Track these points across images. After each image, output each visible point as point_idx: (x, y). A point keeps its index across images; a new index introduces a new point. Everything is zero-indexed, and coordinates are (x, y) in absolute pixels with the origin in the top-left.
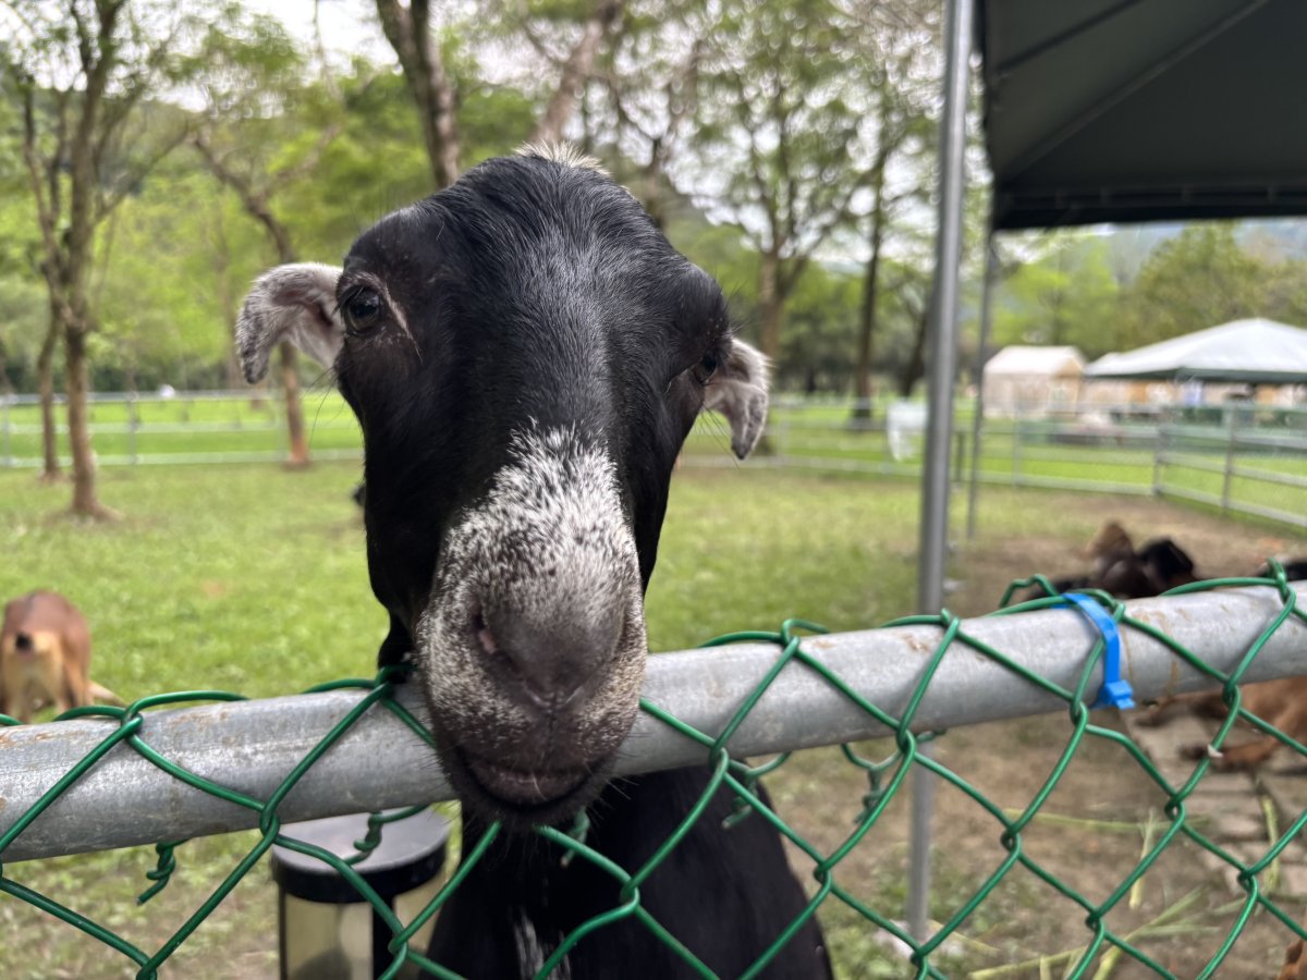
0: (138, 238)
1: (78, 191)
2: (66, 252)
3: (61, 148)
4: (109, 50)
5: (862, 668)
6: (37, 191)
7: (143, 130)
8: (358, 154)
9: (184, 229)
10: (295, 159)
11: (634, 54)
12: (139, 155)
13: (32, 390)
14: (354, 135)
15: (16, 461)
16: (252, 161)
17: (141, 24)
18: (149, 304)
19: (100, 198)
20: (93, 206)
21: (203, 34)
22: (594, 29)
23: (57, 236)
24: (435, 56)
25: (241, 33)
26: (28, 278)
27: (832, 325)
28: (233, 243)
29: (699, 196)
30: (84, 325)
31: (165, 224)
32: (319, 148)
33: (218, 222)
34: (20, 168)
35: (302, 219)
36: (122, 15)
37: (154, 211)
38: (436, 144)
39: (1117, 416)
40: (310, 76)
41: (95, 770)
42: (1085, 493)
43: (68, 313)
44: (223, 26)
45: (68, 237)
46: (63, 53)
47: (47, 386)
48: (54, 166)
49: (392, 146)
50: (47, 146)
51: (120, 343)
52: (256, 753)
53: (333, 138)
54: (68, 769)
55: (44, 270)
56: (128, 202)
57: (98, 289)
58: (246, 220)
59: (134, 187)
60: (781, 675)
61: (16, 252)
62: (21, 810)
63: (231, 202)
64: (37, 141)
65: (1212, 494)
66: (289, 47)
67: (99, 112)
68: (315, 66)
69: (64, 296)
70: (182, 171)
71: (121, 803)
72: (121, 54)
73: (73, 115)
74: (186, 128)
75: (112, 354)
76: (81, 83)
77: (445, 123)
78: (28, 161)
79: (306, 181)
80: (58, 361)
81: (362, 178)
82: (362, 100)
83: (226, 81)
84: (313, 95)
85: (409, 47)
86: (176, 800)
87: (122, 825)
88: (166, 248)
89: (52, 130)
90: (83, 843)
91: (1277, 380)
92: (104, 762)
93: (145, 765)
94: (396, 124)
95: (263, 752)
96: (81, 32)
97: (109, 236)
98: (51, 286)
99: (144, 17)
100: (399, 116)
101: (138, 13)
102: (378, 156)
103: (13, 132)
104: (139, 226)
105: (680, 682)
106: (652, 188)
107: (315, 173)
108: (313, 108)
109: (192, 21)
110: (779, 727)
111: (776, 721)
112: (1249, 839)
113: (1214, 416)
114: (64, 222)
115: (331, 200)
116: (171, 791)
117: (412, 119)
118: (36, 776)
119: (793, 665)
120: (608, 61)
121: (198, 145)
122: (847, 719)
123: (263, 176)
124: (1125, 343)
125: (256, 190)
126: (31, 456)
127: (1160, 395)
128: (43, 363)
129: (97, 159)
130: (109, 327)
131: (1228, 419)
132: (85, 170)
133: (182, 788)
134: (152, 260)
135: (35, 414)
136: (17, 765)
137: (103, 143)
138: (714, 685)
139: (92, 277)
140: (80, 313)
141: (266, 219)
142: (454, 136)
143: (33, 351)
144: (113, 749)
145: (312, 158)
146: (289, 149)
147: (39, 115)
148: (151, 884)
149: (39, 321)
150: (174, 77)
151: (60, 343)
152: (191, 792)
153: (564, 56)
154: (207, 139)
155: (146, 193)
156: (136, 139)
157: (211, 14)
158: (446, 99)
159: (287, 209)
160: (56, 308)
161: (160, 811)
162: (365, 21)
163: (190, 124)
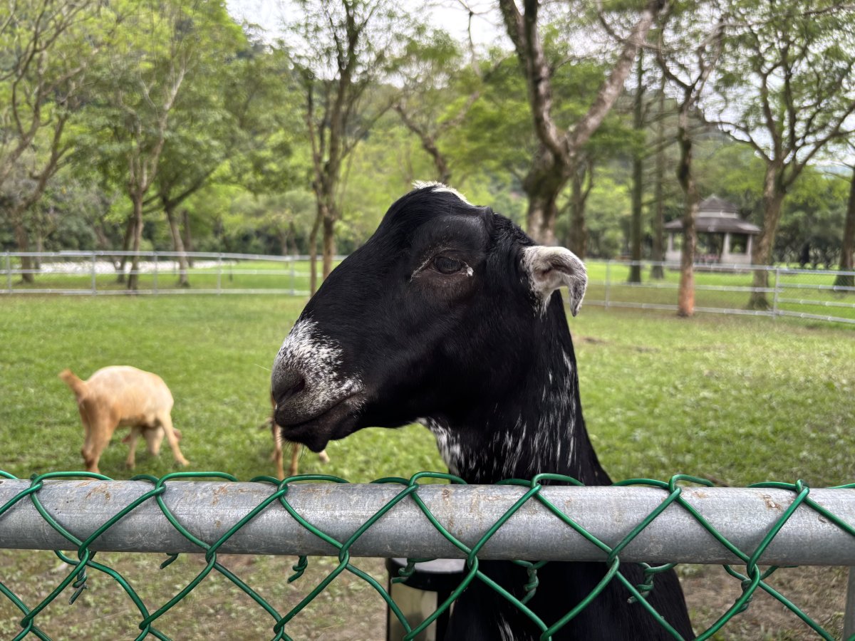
0: (365, 165)
1: (334, 140)
2: (326, 175)
3: (326, 114)
4: (353, 58)
5: (726, 516)
6: (312, 140)
7: (370, 102)
8: (490, 109)
9: (389, 159)
10: (453, 113)
11: (677, 29)
12: (367, 116)
13: (307, 253)
14: (488, 97)
15: (296, 292)
16: (429, 116)
17: (371, 42)
18: (368, 204)
19: (344, 143)
20: (341, 147)
21: (405, 43)
22: (647, 15)
23: (322, 166)
24: (539, 44)
25: (426, 41)
26: (307, 189)
27: (824, 213)
28: (416, 166)
29: (721, 123)
30: (333, 217)
31: (380, 156)
32: (466, 106)
33: (408, 153)
34: (305, 128)
35: (455, 152)
36: (361, 36)
37: (374, 149)
38: (537, 101)
40: (465, 62)
41: (263, 513)
43: (325, 210)
44: (416, 38)
45: (327, 167)
46: (328, 62)
47: (315, 250)
48: (322, 126)
49: (511, 102)
50: (319, 114)
51: (352, 226)
52: (341, 516)
53: (476, 99)
54: (251, 510)
55: (315, 187)
56: (360, 143)
57: (342, 196)
58: (423, 152)
59: (364, 135)
60: (664, 513)
61: (302, 174)
62: (227, 528)
63: (416, 142)
64: (314, 113)
66: (452, 47)
67: (346, 94)
68: (468, 56)
69: (324, 201)
70: (391, 124)
71: (274, 532)
72: (360, 59)
73: (333, 96)
74: (393, 99)
75: (348, 233)
76: (338, 77)
77: (542, 88)
78: (309, 124)
79: (458, 127)
80: (320, 235)
81: (491, 124)
82: (493, 76)
83: (417, 70)
84: (465, 74)
85: (523, 40)
86: (300, 536)
87: (274, 544)
88: (380, 170)
89: (322, 104)
90: (256, 550)
92: (268, 509)
93: (286, 514)
94: (514, 88)
95: (345, 516)
96: (339, 49)
97: (349, 164)
98: (317, 194)
99: (373, 37)
100: (515, 82)
101: (369, 35)
102: (502, 108)
103: (303, 107)
104: (366, 157)
105: (593, 509)
106: (684, 121)
107: (463, 123)
108: (465, 83)
109: (399, 37)
110: (661, 547)
111: (657, 543)
114: (326, 158)
115: (472, 138)
116: (298, 530)
117: (523, 85)
118: (236, 511)
119: (675, 507)
120: (658, 35)
121: (399, 109)
122: (712, 549)
123: (434, 126)
125: (430, 134)
126: (304, 290)
128: (312, 238)
129: (344, 121)
130: (348, 217)
132: (339, 127)
133: (304, 530)
134: (371, 177)
135: (307, 266)
136: (228, 505)
137: (348, 112)
138: (617, 513)
139: (339, 188)
140: (332, 211)
141: (433, 152)
142: (548, 96)
143: (308, 229)
144: (273, 503)
145: (463, 113)
146: (450, 108)
147: (315, 96)
148: (295, 573)
149: (311, 213)
150: (388, 70)
151: (321, 226)
152: (308, 533)
153: (626, 35)
154: (404, 106)
155: (371, 138)
156: (365, 107)
157: (410, 32)
158: (544, 72)
159: (446, 145)
160: (320, 207)
161: (292, 539)
162: (498, 25)
163: (395, 97)
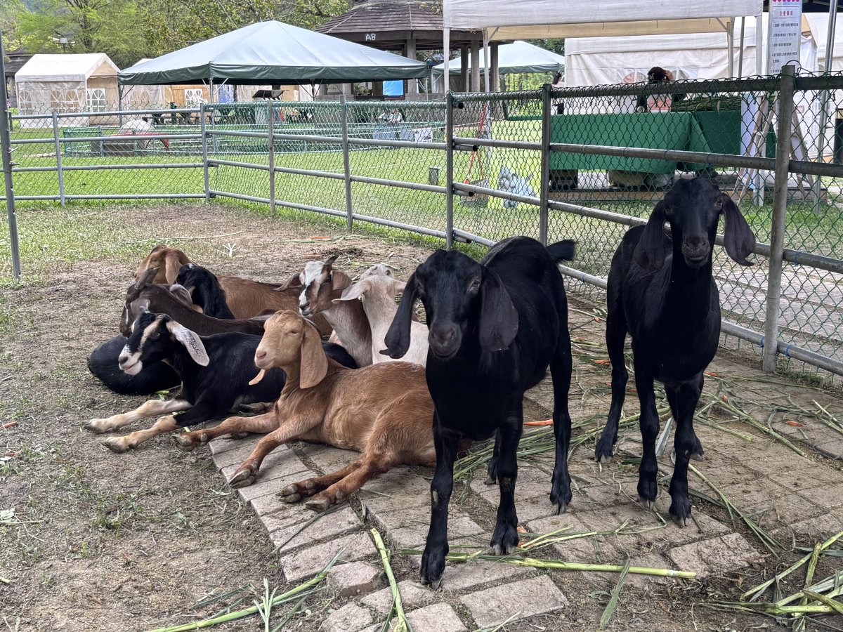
39: (157, 118)
42: (141, 202)
65: (259, 194)
91: (296, 78)
112: (368, 588)
113: (246, 114)
124: (157, 43)
127: (195, 96)
131: (261, 117)
